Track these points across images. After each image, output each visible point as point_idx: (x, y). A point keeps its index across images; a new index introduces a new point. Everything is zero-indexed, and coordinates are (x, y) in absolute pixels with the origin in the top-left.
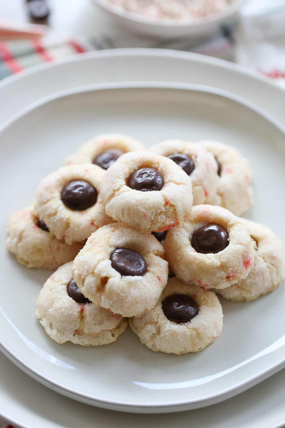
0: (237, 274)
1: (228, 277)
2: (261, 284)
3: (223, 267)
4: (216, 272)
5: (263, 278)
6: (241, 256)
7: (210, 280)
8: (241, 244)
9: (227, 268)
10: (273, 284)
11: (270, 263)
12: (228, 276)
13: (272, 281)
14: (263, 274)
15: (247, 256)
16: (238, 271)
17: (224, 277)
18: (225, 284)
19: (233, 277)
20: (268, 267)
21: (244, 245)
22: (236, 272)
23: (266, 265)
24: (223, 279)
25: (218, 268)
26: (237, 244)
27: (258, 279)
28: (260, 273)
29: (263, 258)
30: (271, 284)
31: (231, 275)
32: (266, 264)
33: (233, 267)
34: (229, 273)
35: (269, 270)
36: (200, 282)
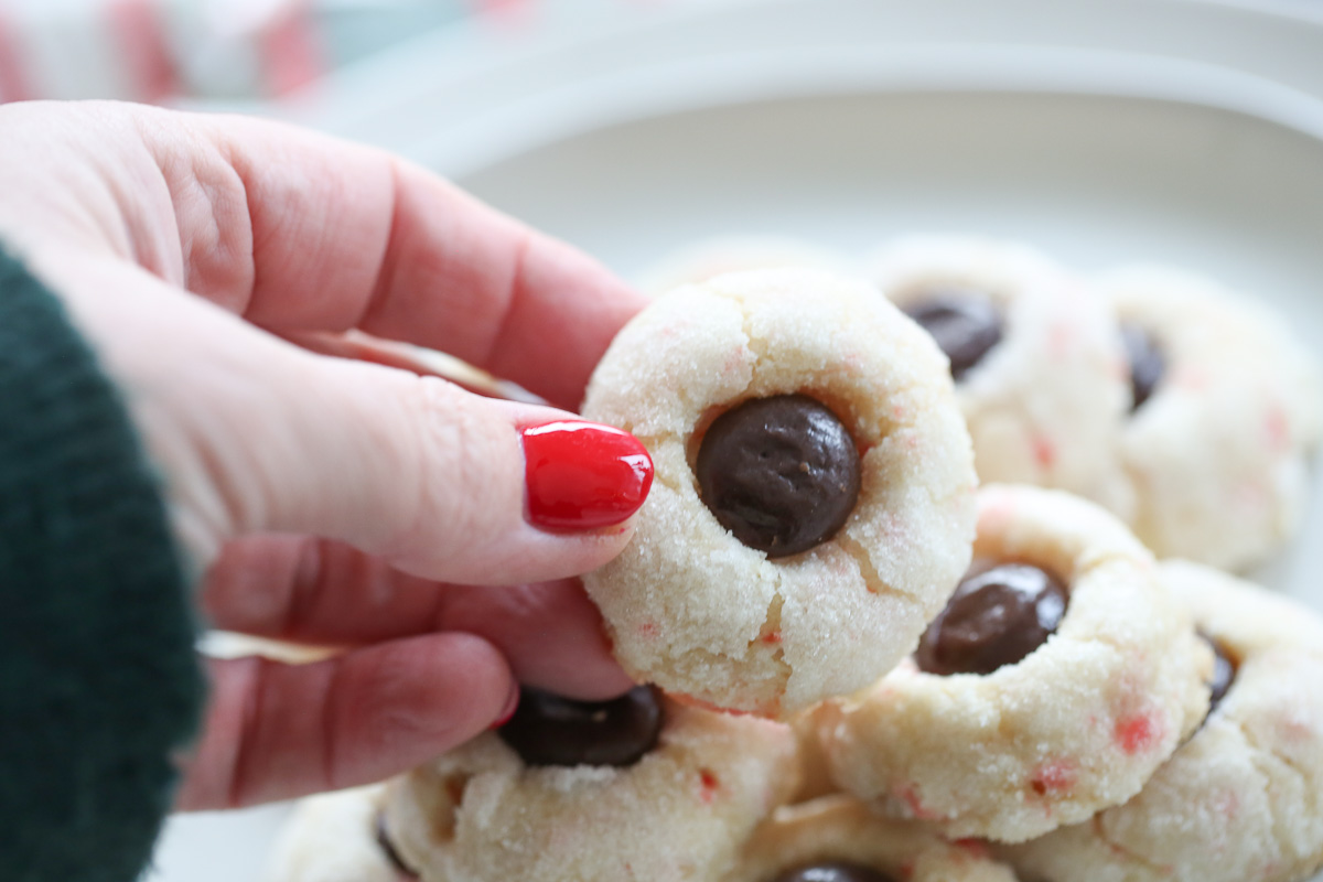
0: (1077, 772)
1: (1038, 787)
2: (1223, 840)
3: (1012, 733)
4: (976, 756)
5: (1231, 817)
6: (1096, 692)
7: (955, 793)
8: (1108, 640)
9: (1029, 740)
10: (1286, 848)
11: (1276, 753)
12: (1035, 777)
13: (1278, 831)
14: (1232, 794)
15: (1138, 701)
16: (1083, 761)
17: (1014, 778)
18: (1020, 814)
19: (1061, 784)
20: (1262, 769)
21: (1118, 648)
22: (1072, 761)
23: (1253, 760)
24: (1011, 789)
25: (986, 738)
26: (1087, 639)
27: (1203, 815)
28: (1215, 792)
29: (1244, 728)
30: (1275, 849)
31: (1046, 773)
32: (1250, 752)
33: (1056, 736)
34: (1039, 765)
35: (1264, 781)
36: (912, 799)
